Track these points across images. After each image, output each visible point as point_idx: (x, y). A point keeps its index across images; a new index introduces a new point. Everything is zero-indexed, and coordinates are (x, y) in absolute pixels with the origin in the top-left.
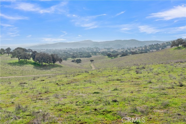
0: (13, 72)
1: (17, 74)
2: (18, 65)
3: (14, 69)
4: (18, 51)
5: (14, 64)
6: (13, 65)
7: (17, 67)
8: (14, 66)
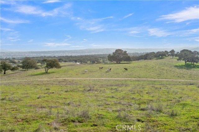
0: (181, 75)
1: (186, 77)
2: (185, 69)
3: (181, 72)
4: (185, 54)
5: (181, 67)
6: (179, 68)
7: (184, 70)
8: (181, 69)
